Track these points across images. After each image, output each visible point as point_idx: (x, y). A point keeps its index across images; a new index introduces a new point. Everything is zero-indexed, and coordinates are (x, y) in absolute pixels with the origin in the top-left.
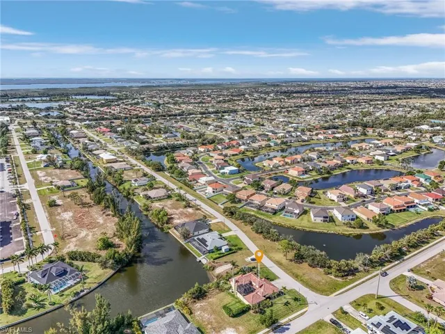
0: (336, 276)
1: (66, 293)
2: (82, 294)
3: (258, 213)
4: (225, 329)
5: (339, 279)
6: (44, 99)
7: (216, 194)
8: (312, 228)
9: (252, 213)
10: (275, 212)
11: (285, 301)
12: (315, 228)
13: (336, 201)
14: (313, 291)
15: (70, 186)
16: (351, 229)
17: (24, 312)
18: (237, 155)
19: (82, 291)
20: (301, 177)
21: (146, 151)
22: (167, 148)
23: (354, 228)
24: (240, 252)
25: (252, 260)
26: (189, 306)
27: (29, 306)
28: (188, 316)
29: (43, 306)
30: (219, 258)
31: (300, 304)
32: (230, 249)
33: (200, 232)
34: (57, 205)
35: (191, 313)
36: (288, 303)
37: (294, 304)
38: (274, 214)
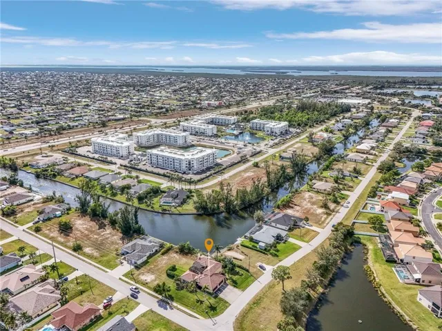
2: (167, 212)
3: (375, 250)
4: (153, 274)
8: (398, 302)
9: (370, 247)
10: (393, 261)
11: (204, 299)
12: (400, 305)
17: (142, 204)
19: (168, 210)
24: (269, 256)
25: (261, 267)
26: (171, 252)
27: (146, 202)
28: (159, 254)
29: (148, 206)
30: (247, 247)
31: (207, 312)
32: (265, 249)
33: (278, 226)
34: (259, 167)
35: (163, 254)
36: (202, 302)
37: (204, 307)
38: (387, 261)
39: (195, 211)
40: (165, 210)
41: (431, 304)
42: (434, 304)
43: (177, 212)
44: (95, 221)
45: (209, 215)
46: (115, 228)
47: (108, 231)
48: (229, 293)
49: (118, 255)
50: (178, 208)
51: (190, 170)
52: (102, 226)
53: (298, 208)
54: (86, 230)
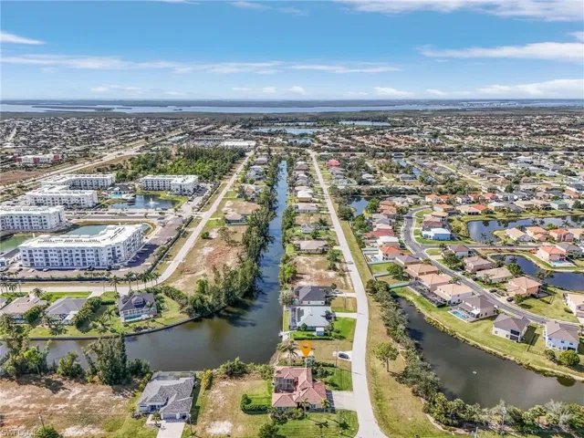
0: (437, 420)
1: (131, 325)
2: (144, 330)
3: (418, 300)
4: (224, 420)
5: (440, 427)
6: (308, 124)
7: (385, 261)
8: (482, 342)
9: (411, 298)
10: (442, 305)
11: (324, 420)
12: (486, 345)
13: (575, 314)
14: (379, 425)
15: (238, 221)
16: (551, 363)
17: (88, 330)
18: (477, 214)
19: (145, 328)
20: (552, 264)
21: (356, 194)
22: (384, 193)
23: (560, 363)
24: (337, 341)
25: (341, 356)
26: (214, 381)
27: (95, 327)
28: (202, 390)
29: (104, 331)
30: (303, 339)
31: (341, 434)
32: (326, 334)
33: (312, 303)
34: (210, 239)
35: (208, 388)
36: (326, 424)
37: (333, 430)
38: (438, 307)
39: (186, 317)
40: (139, 329)
41: (509, 333)
42: (512, 331)
43: (162, 326)
44: (30, 383)
45: (210, 316)
46: (86, 381)
47: (75, 390)
48: (341, 400)
49: (138, 417)
50: (158, 320)
51: (115, 262)
52: (55, 387)
53: (308, 277)
54: (29, 401)
